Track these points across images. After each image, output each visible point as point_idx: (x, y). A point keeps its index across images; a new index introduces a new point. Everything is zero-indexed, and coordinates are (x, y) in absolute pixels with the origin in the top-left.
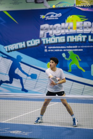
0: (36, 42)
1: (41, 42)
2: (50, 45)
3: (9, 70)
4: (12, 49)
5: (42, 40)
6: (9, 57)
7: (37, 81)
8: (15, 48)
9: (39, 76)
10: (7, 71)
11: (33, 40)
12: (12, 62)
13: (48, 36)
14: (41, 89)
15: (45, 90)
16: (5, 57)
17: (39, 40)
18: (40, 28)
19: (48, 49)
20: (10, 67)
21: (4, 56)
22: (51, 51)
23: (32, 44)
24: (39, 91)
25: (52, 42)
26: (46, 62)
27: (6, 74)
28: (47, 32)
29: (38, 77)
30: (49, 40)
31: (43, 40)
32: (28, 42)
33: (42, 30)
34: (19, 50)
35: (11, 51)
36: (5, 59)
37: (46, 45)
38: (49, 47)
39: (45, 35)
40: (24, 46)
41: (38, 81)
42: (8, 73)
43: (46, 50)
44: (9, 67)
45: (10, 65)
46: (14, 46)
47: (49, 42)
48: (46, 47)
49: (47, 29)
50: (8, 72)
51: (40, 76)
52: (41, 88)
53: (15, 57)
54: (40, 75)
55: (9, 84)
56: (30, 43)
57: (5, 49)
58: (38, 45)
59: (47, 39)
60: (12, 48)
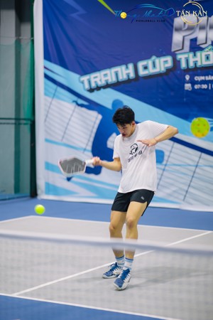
0: (161, 64)
1: (176, 63)
2: (199, 71)
3: (92, 139)
4: (100, 84)
5: (179, 57)
6: (92, 105)
7: (164, 170)
8: (107, 81)
9: (169, 157)
10: (89, 140)
11: (154, 58)
12: (100, 117)
13: (195, 47)
14: (175, 191)
15: (184, 193)
16: (82, 106)
17: (169, 59)
18: (172, 26)
19: (193, 83)
20: (95, 130)
21: (80, 101)
22: (200, 89)
23: (151, 71)
24: (170, 195)
25: (205, 63)
26: (187, 117)
27: (85, 150)
28: (193, 36)
29: (166, 158)
30: (198, 59)
31: (182, 57)
32: (141, 64)
33: (179, 30)
34: (118, 86)
35: (98, 88)
36: (84, 109)
37: (188, 70)
38: (197, 78)
39: (187, 44)
40: (132, 75)
41: (167, 168)
42: (89, 148)
43: (188, 86)
44: (92, 132)
45: (96, 126)
46: (106, 75)
47: (195, 63)
48: (187, 77)
49: (191, 28)
50: (90, 144)
51: (172, 155)
52: (174, 189)
53: (109, 105)
54: (171, 152)
55: (92, 176)
56: (146, 68)
57: (83, 82)
58: (169, 70)
59: (191, 55)
60: (100, 80)
